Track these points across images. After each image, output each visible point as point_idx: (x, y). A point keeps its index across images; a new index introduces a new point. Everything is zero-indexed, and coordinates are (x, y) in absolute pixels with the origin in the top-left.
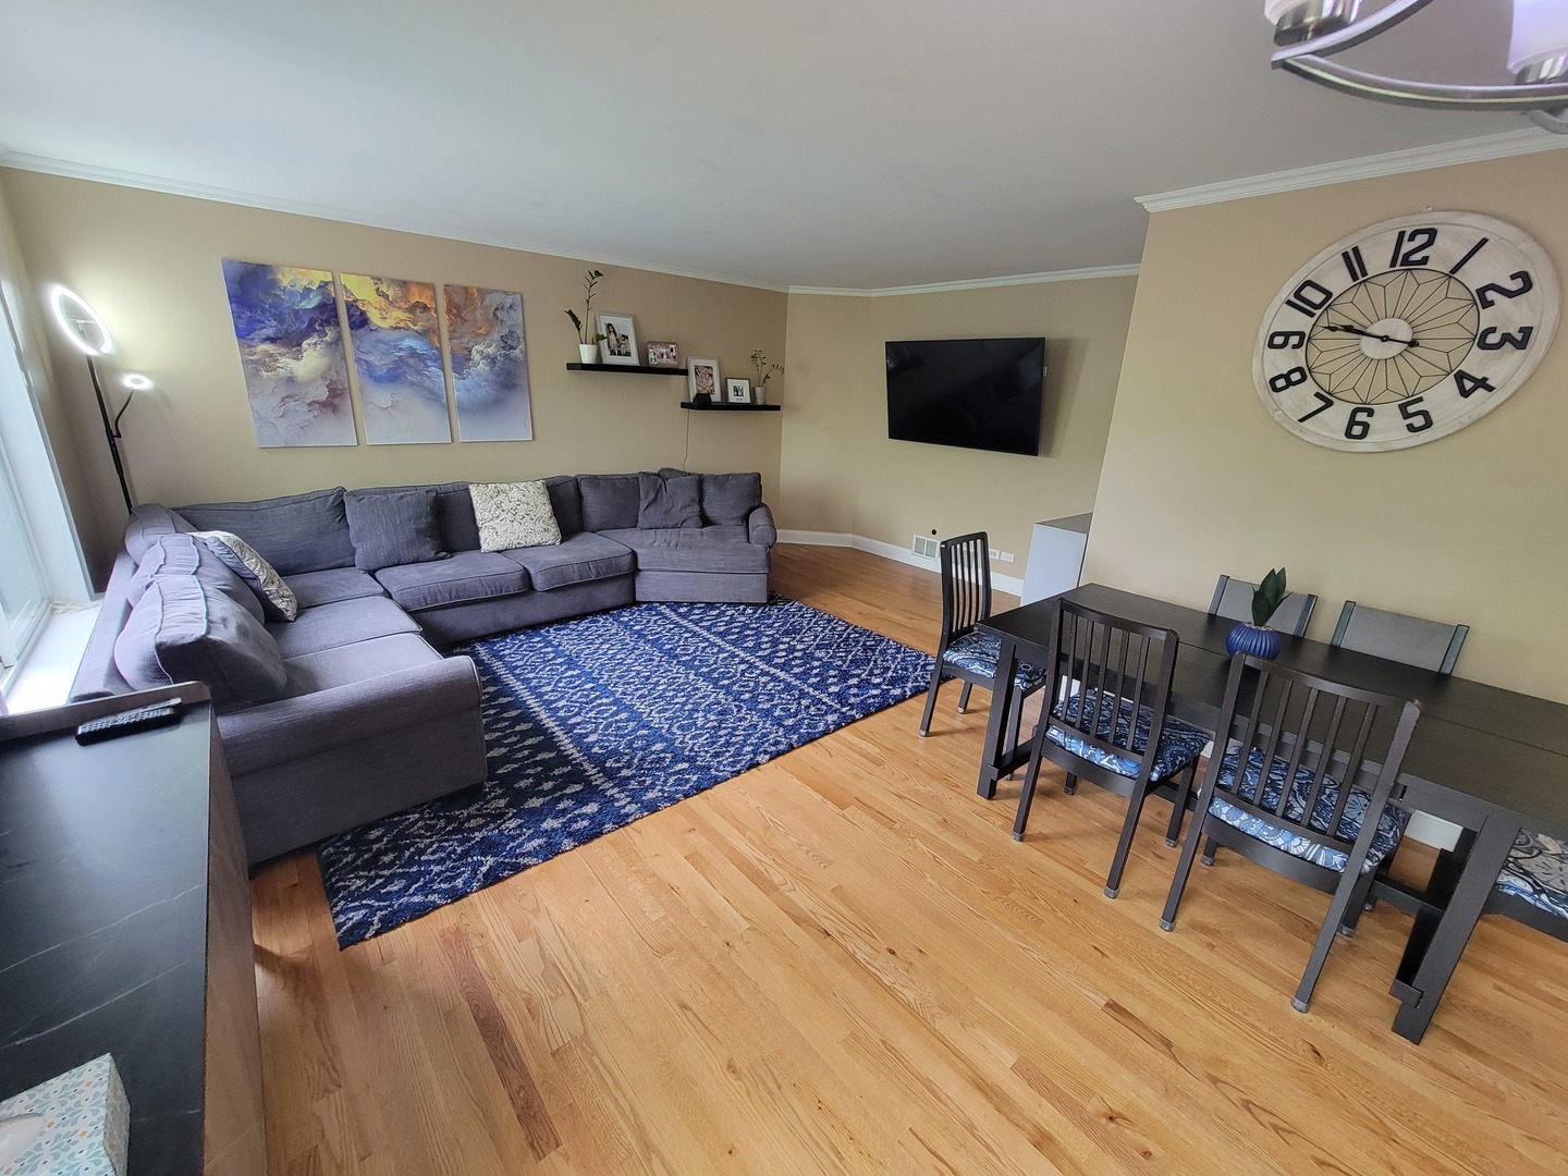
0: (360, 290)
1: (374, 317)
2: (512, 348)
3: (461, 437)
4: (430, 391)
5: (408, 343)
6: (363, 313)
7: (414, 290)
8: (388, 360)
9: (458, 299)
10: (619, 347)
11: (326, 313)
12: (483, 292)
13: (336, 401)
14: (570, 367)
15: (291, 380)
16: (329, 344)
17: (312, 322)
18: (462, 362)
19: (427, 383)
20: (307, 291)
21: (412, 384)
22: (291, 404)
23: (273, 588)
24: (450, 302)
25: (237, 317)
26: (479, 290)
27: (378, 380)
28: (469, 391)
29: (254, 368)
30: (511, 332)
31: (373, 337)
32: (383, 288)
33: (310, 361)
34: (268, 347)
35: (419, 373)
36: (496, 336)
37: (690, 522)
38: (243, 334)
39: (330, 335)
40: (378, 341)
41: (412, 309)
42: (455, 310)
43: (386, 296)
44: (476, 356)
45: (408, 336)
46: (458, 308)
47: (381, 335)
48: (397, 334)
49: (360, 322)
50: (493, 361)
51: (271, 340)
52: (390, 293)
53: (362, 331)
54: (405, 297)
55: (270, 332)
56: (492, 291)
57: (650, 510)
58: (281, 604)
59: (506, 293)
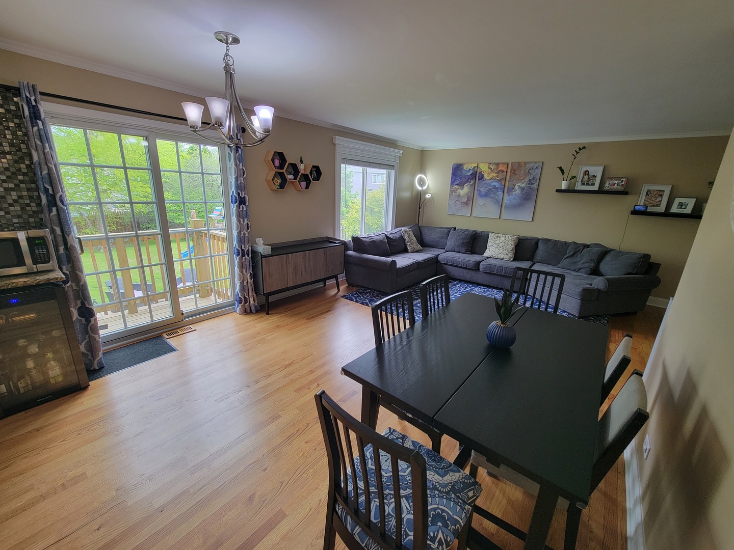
0: (484, 168)
1: (486, 176)
2: (533, 184)
3: (503, 217)
4: (497, 200)
5: (494, 184)
6: (483, 175)
7: (501, 166)
8: (486, 190)
9: (515, 167)
10: (589, 181)
11: (474, 175)
12: (526, 163)
13: (468, 202)
14: (558, 191)
15: (459, 196)
16: (471, 185)
17: (468, 179)
18: (511, 189)
19: (497, 197)
20: (470, 169)
21: (491, 198)
22: (457, 202)
23: (409, 244)
24: (512, 168)
25: (452, 178)
26: (524, 163)
27: (481, 196)
28: (510, 200)
29: (452, 192)
30: (534, 178)
31: (483, 182)
32: (491, 166)
33: (465, 190)
34: (456, 187)
35: (495, 194)
36: (527, 179)
37: (583, 270)
38: (452, 183)
39: (472, 182)
40: (485, 184)
41: (498, 173)
42: (513, 171)
43: (490, 169)
44: (517, 187)
45: (494, 182)
46: (515, 170)
47: (486, 182)
48: (491, 181)
49: (482, 177)
50: (523, 189)
51: (457, 184)
52: (493, 168)
53: (481, 181)
54: (497, 169)
55: (458, 182)
56: (530, 163)
57: (567, 260)
58: (409, 248)
59: (536, 163)
